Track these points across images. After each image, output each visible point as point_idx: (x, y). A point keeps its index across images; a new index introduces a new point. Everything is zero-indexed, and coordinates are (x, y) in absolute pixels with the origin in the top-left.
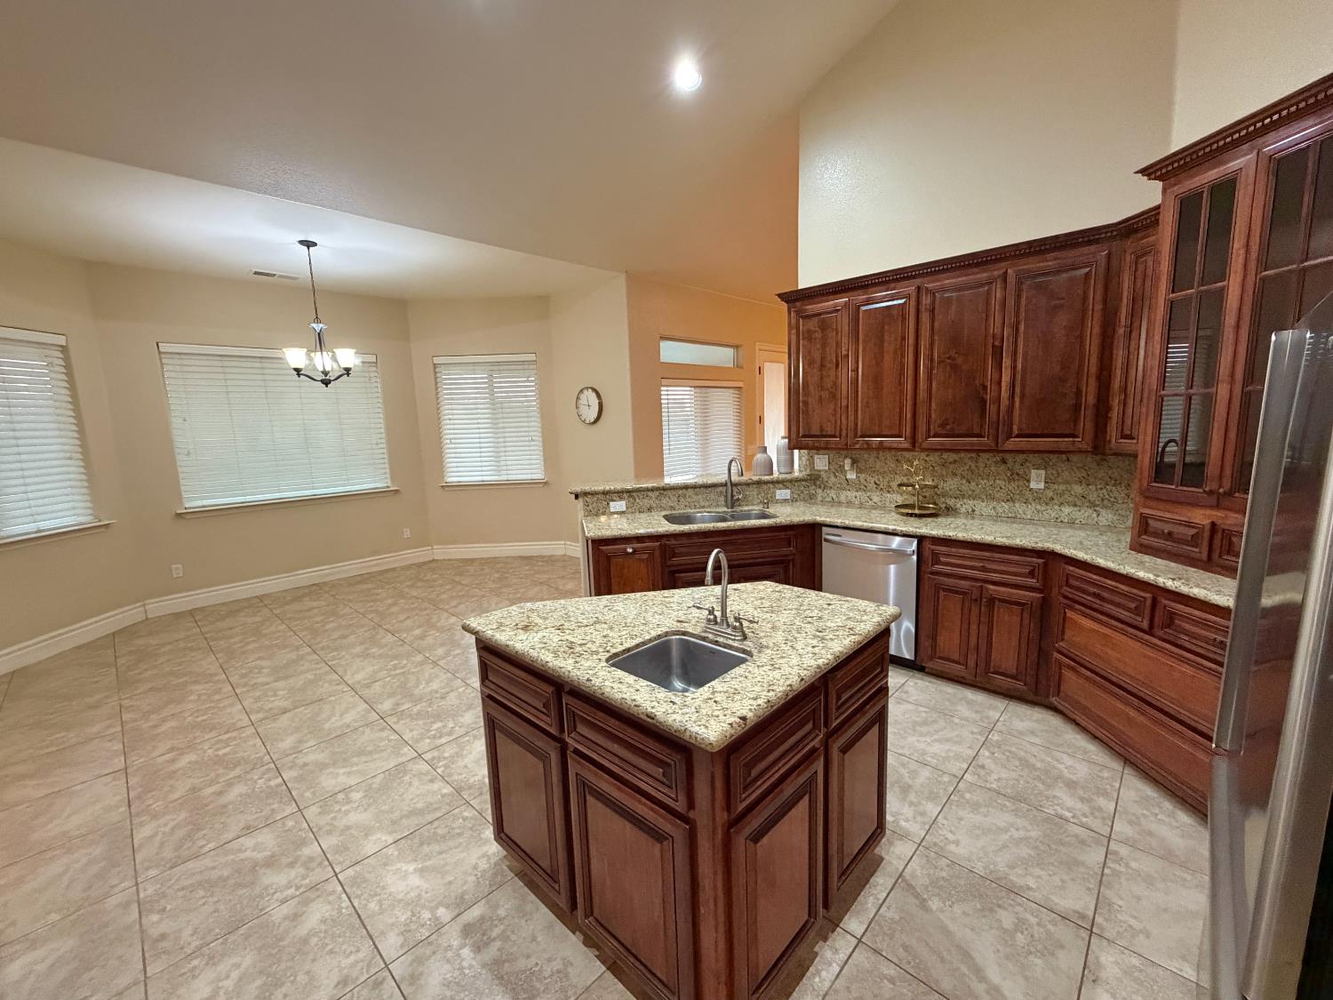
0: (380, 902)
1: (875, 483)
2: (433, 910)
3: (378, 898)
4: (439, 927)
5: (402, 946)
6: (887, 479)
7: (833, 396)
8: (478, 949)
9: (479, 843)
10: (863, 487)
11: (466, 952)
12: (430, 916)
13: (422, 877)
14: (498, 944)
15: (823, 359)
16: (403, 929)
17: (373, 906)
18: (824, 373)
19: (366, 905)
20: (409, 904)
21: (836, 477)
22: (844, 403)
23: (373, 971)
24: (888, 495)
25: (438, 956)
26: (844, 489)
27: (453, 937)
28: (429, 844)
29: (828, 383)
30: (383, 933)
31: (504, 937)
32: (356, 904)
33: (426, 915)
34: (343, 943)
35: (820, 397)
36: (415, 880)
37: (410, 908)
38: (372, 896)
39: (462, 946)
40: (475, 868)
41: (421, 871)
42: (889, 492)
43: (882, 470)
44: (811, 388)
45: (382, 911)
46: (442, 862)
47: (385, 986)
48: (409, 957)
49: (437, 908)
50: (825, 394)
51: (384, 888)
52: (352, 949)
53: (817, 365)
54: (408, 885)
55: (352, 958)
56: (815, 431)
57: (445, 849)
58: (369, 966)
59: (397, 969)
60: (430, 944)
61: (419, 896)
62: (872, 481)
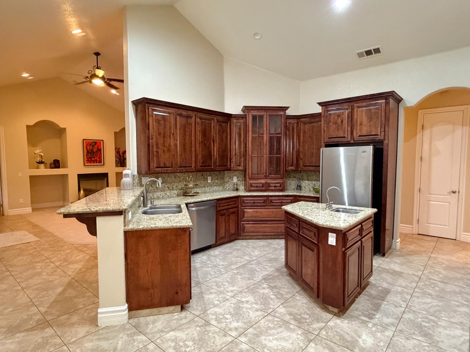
0: (379, 342)
1: (168, 187)
2: (371, 328)
3: (378, 344)
4: (375, 325)
5: (387, 330)
6: (172, 185)
7: (169, 150)
8: (374, 315)
9: (337, 325)
10: (163, 190)
11: (377, 317)
12: (373, 328)
13: (361, 335)
14: (370, 311)
15: (164, 133)
16: (382, 333)
17: (382, 344)
18: (165, 139)
19: (383, 346)
20: (374, 334)
21: (152, 187)
22: (173, 154)
23: (399, 334)
24: (173, 191)
25: (382, 322)
26: (156, 192)
27: (375, 321)
28: (346, 339)
29: (167, 145)
30: (388, 337)
31: (367, 311)
32: (385, 349)
33: (374, 329)
34: (399, 345)
35: (164, 150)
36: (364, 337)
37: (375, 334)
38: (379, 346)
39: (376, 318)
40: (348, 323)
41: (360, 337)
42: (173, 190)
43: (170, 182)
44: (160, 146)
45: (381, 340)
46: (352, 332)
47: (400, 329)
48: (389, 328)
49: (369, 327)
50: (165, 149)
51: (373, 344)
52: (398, 342)
53: (162, 135)
54: (367, 338)
55: (400, 340)
56: (162, 165)
57: (345, 334)
58: (399, 335)
59: (394, 329)
60: (381, 324)
61: (369, 333)
62: (167, 187)
